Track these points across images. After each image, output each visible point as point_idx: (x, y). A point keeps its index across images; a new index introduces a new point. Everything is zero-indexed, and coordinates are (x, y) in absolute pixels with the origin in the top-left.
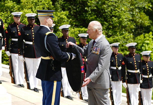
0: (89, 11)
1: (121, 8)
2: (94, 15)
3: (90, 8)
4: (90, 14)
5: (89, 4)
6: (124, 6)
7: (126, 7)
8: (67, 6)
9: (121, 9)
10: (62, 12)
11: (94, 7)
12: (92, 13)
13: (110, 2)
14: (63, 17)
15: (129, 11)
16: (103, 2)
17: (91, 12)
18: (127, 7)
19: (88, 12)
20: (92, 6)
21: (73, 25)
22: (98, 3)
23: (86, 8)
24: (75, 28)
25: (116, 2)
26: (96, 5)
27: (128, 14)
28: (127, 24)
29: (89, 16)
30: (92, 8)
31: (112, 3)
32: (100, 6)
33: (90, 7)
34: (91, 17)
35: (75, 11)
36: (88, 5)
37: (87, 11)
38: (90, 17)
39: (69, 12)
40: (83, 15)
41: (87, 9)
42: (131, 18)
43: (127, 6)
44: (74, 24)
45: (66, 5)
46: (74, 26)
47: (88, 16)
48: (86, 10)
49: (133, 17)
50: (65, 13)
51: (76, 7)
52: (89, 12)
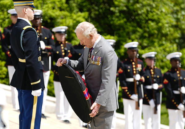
1: (161, 8)
2: (123, 18)
3: (117, 8)
4: (117, 17)
5: (116, 3)
6: (165, 6)
8: (86, 6)
9: (160, 10)
10: (80, 14)
12: (120, 15)
15: (172, 13)
17: (118, 14)
18: (169, 8)
23: (112, 9)
26: (127, 4)
27: (170, 17)
28: (170, 31)
29: (117, 19)
30: (121, 8)
31: (149, 2)
32: (131, 5)
33: (118, 6)
34: (120, 20)
35: (97, 13)
37: (113, 13)
40: (108, 18)
41: (114, 10)
42: (174, 23)
48: (112, 11)
50: (83, 14)
51: (98, 7)
52: (116, 14)
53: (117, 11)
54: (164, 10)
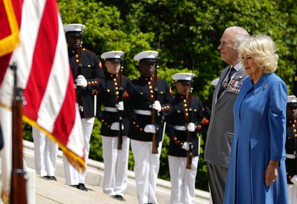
0: (199, 35)
1: (267, 30)
2: (209, 43)
3: (199, 28)
4: (199, 41)
5: (198, 19)
6: (273, 26)
7: (277, 28)
8: (151, 22)
10: (141, 34)
11: (208, 26)
12: (204, 38)
13: (243, 15)
14: (143, 45)
16: (229, 16)
17: (201, 37)
18: (280, 30)
19: (196, 37)
20: (205, 24)
21: (163, 62)
22: (217, 17)
23: (191, 28)
24: (167, 68)
25: (256, 18)
26: (214, 21)
27: (281, 43)
29: (199, 45)
30: (205, 28)
31: (248, 19)
32: (222, 23)
33: (201, 25)
34: (203, 46)
35: (169, 33)
36: (197, 22)
37: (193, 35)
38: (199, 48)
39: (155, 36)
40: (185, 42)
41: (195, 30)
42: (288, 53)
43: (279, 26)
44: (166, 60)
45: (150, 19)
46: (164, 65)
47: (195, 45)
48: (192, 30)
49: (291, 51)
50: (147, 35)
51: (170, 26)
52: (198, 37)
53: (199, 32)
54: (271, 32)
